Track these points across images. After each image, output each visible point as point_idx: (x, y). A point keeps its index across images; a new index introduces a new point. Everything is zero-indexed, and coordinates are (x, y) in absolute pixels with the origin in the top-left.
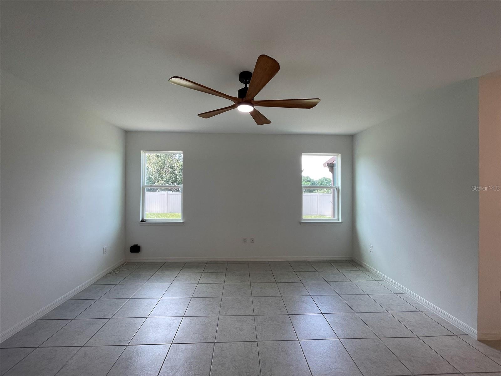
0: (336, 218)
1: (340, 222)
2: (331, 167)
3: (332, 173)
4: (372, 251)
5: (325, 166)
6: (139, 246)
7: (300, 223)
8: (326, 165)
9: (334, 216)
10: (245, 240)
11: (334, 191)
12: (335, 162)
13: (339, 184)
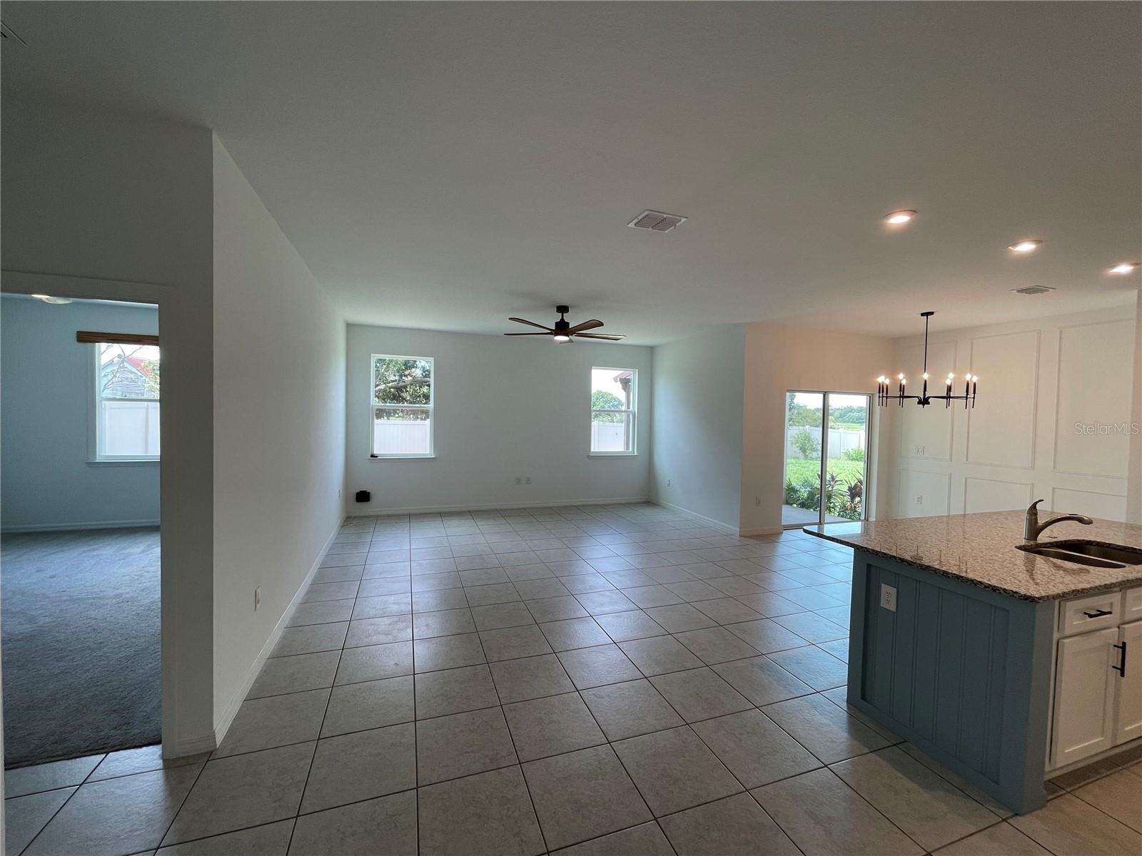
0: (630, 450)
1: (636, 454)
2: (625, 383)
3: (625, 391)
4: (669, 485)
5: (616, 381)
6: (369, 493)
7: (589, 456)
8: (618, 379)
9: (628, 448)
10: (519, 481)
11: (628, 416)
12: (631, 377)
13: (634, 407)
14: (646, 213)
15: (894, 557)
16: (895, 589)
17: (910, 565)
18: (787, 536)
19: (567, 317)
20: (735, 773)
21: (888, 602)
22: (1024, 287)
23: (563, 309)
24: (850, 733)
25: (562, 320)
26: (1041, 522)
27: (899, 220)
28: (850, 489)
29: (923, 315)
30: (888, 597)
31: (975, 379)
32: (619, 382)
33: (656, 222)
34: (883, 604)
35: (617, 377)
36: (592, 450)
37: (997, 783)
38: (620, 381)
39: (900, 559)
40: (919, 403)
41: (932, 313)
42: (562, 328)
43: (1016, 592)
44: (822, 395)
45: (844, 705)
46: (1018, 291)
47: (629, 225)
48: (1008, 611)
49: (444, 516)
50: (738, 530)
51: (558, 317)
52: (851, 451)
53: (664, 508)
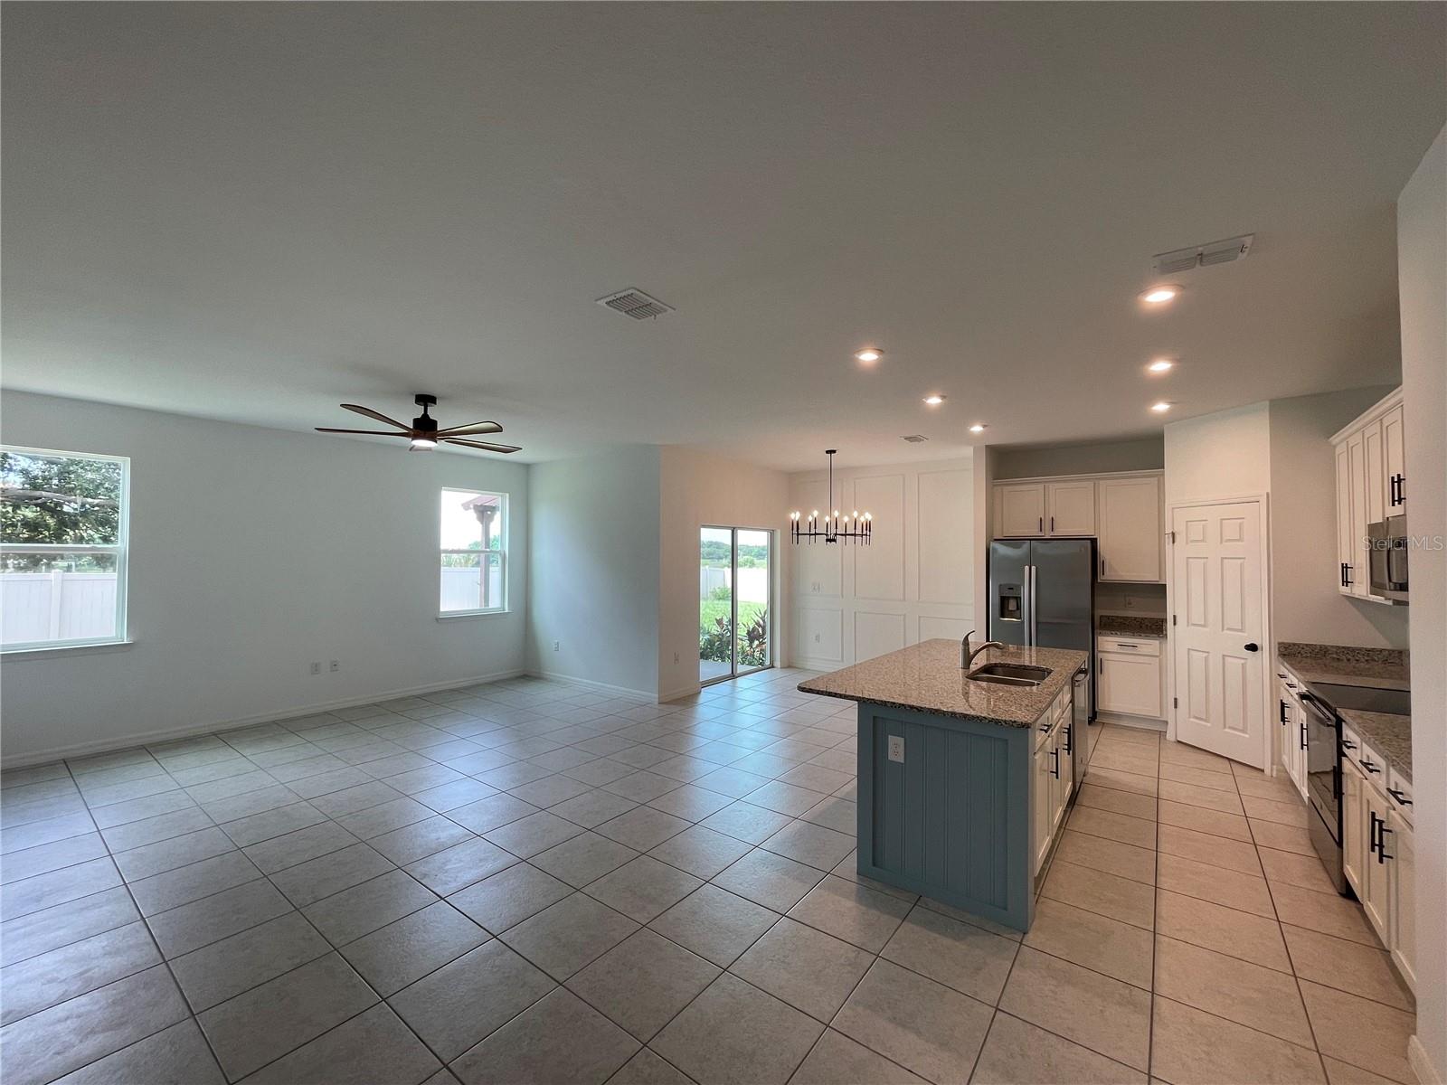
1: (507, 611)
2: (482, 511)
3: (482, 523)
4: (557, 649)
7: (437, 619)
8: (472, 506)
10: (315, 668)
12: (496, 503)
13: (505, 546)
14: (630, 292)
15: (903, 705)
16: (902, 739)
17: (919, 711)
18: (706, 695)
19: (433, 413)
20: (806, 1010)
21: (896, 753)
22: (908, 435)
23: (425, 400)
24: (860, 899)
25: (425, 415)
26: (972, 651)
27: (868, 357)
28: (749, 633)
29: (827, 452)
30: (896, 748)
31: (868, 516)
32: (472, 510)
33: (634, 306)
34: (891, 757)
35: (470, 501)
36: (442, 609)
37: (1006, 909)
38: (474, 508)
39: (909, 706)
40: (827, 540)
41: (834, 452)
42: (425, 427)
43: (1015, 722)
44: (730, 531)
45: (854, 877)
46: (906, 439)
47: (599, 302)
48: (1006, 740)
49: (157, 752)
50: (657, 696)
51: (418, 412)
52: (718, 590)
53: (551, 681)
